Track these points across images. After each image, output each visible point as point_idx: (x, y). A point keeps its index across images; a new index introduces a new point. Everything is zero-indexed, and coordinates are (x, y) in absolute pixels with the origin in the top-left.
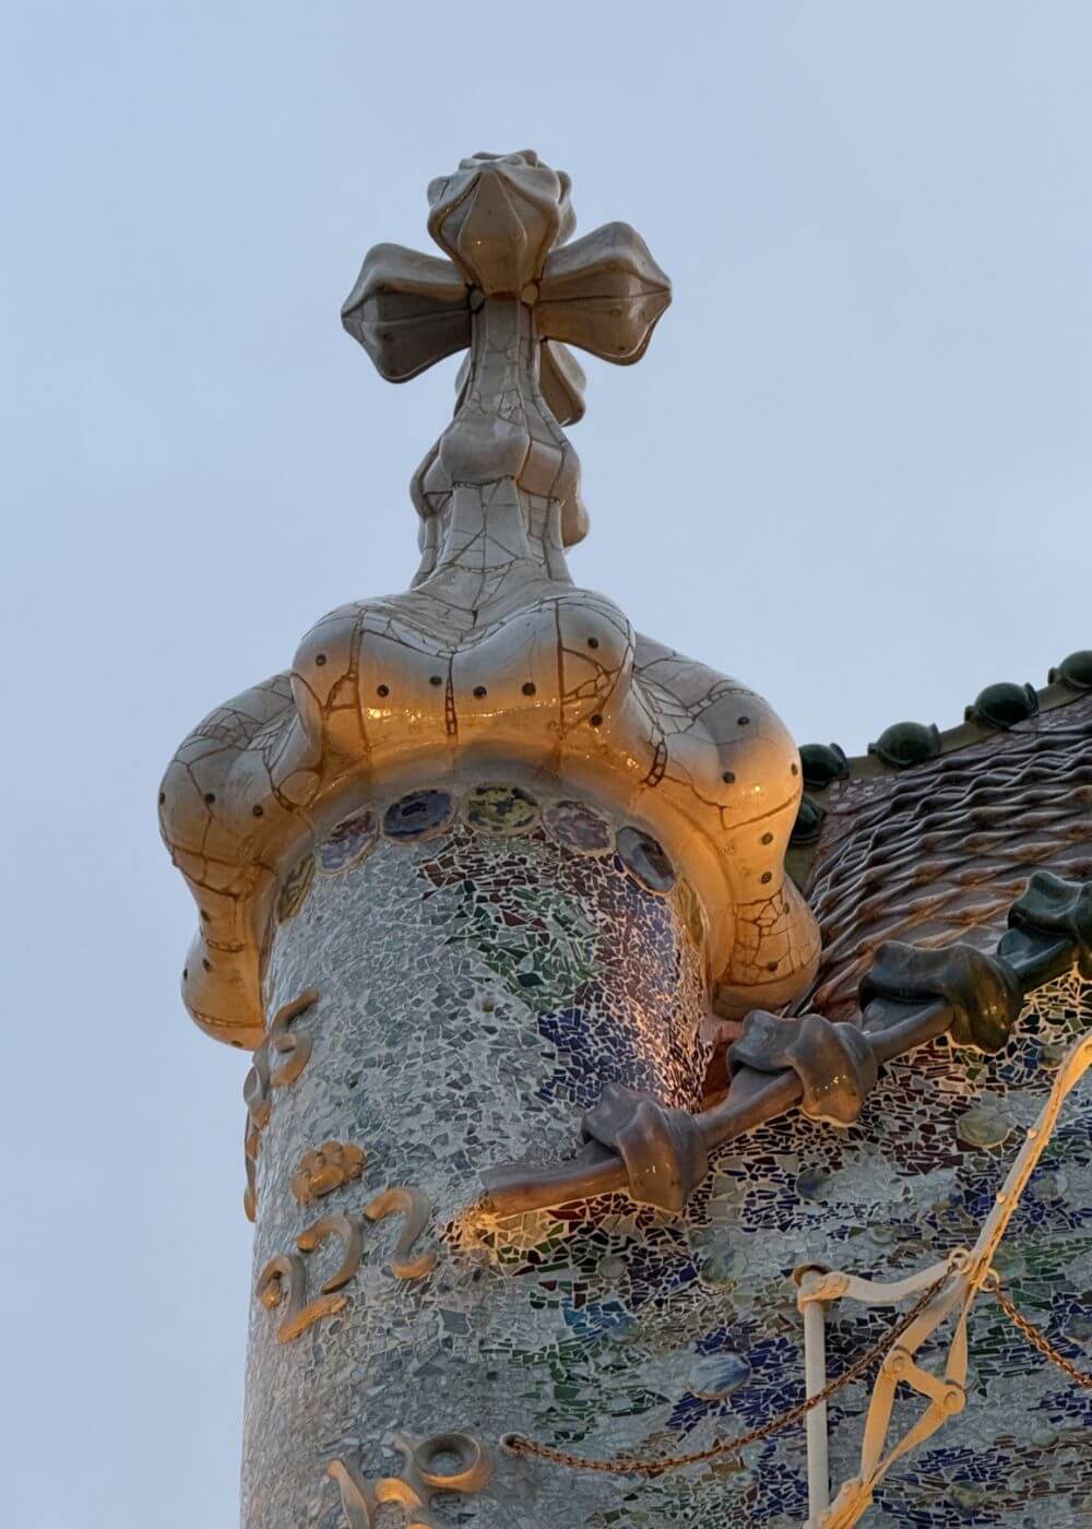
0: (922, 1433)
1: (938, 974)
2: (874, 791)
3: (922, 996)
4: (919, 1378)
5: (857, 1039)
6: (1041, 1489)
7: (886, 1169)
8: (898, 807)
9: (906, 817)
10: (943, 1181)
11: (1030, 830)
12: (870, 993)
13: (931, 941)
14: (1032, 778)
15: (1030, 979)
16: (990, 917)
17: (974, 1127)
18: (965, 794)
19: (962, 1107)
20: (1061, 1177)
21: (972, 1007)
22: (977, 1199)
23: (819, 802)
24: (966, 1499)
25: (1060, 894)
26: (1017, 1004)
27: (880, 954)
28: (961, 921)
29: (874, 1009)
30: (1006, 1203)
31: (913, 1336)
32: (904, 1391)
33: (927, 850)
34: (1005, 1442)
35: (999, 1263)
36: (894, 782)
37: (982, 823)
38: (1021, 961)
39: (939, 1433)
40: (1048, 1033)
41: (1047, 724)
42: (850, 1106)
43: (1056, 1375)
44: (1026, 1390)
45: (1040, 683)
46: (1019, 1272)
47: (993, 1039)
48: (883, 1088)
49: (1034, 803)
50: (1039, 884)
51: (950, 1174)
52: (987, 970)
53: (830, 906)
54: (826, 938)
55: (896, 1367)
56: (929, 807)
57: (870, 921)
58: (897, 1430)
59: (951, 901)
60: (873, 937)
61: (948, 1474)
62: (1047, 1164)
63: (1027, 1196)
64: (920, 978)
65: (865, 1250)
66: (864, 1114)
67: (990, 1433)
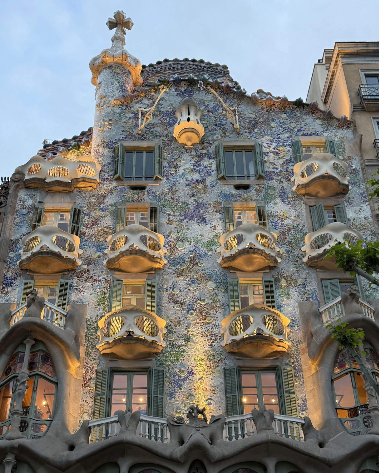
0: (148, 121)
1: (152, 84)
2: (148, 69)
3: (150, 86)
4: (148, 117)
5: (145, 89)
6: (157, 127)
7: (147, 100)
8: (150, 70)
9: (150, 71)
10: (151, 101)
11: (160, 73)
12: (146, 85)
13: (152, 82)
14: (161, 69)
15: (159, 85)
16: (157, 80)
17: (154, 97)
18: (155, 70)
19: (153, 95)
20: (161, 102)
21: (154, 87)
22: (154, 103)
23: (144, 69)
24: (151, 127)
25: (162, 78)
26: (158, 87)
27: (147, 82)
28: (154, 80)
29: (147, 87)
30: (156, 103)
31: (148, 114)
32: (147, 118)
33: (152, 74)
34: (155, 123)
35: (155, 108)
36: (150, 68)
37: (156, 72)
38: (159, 84)
39: (150, 122)
40: (160, 90)
41: (163, 64)
42: (144, 94)
43: (159, 118)
44: (157, 118)
45: (162, 61)
46: (157, 109)
47: (156, 90)
48: (147, 93)
49: (161, 71)
50: (161, 77)
51: (152, 101)
52: (156, 84)
53: (144, 78)
54: (143, 81)
55: (146, 116)
56: (153, 70)
57: (147, 80)
58: (146, 121)
59: (153, 78)
60: (147, 81)
61: (150, 125)
62: (159, 100)
63: (158, 103)
64: (150, 84)
65: (145, 106)
66: (145, 95)
67: (154, 122)
